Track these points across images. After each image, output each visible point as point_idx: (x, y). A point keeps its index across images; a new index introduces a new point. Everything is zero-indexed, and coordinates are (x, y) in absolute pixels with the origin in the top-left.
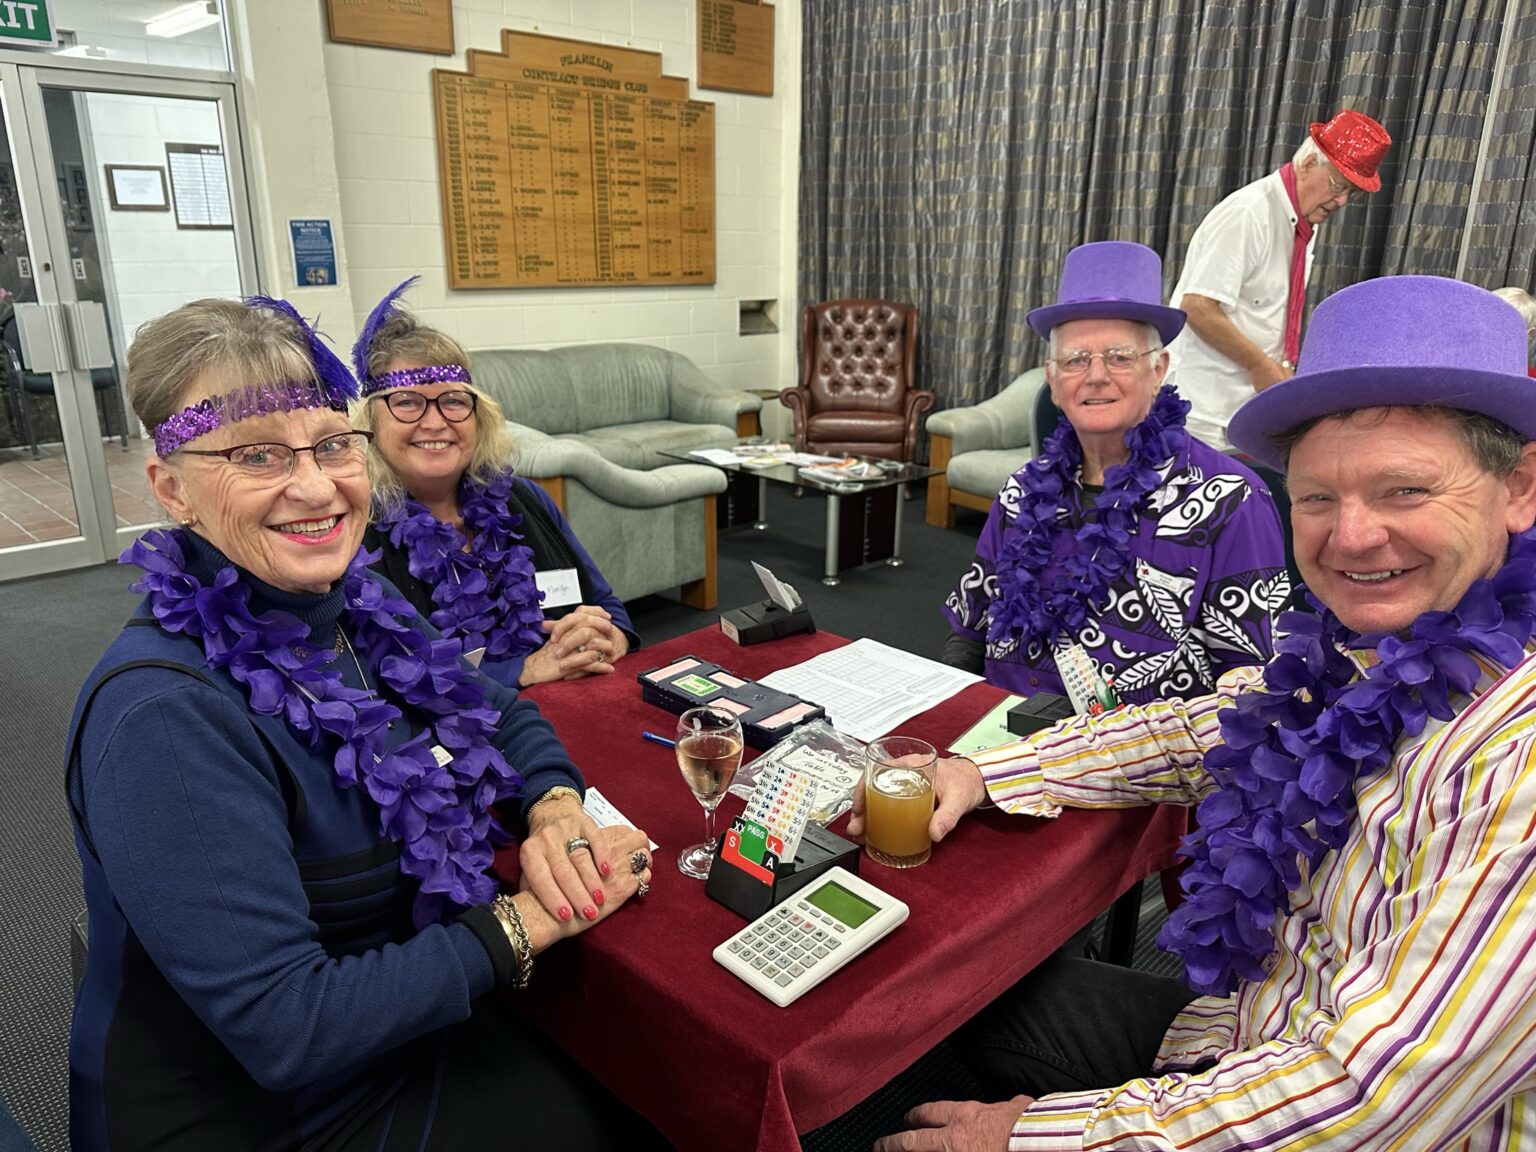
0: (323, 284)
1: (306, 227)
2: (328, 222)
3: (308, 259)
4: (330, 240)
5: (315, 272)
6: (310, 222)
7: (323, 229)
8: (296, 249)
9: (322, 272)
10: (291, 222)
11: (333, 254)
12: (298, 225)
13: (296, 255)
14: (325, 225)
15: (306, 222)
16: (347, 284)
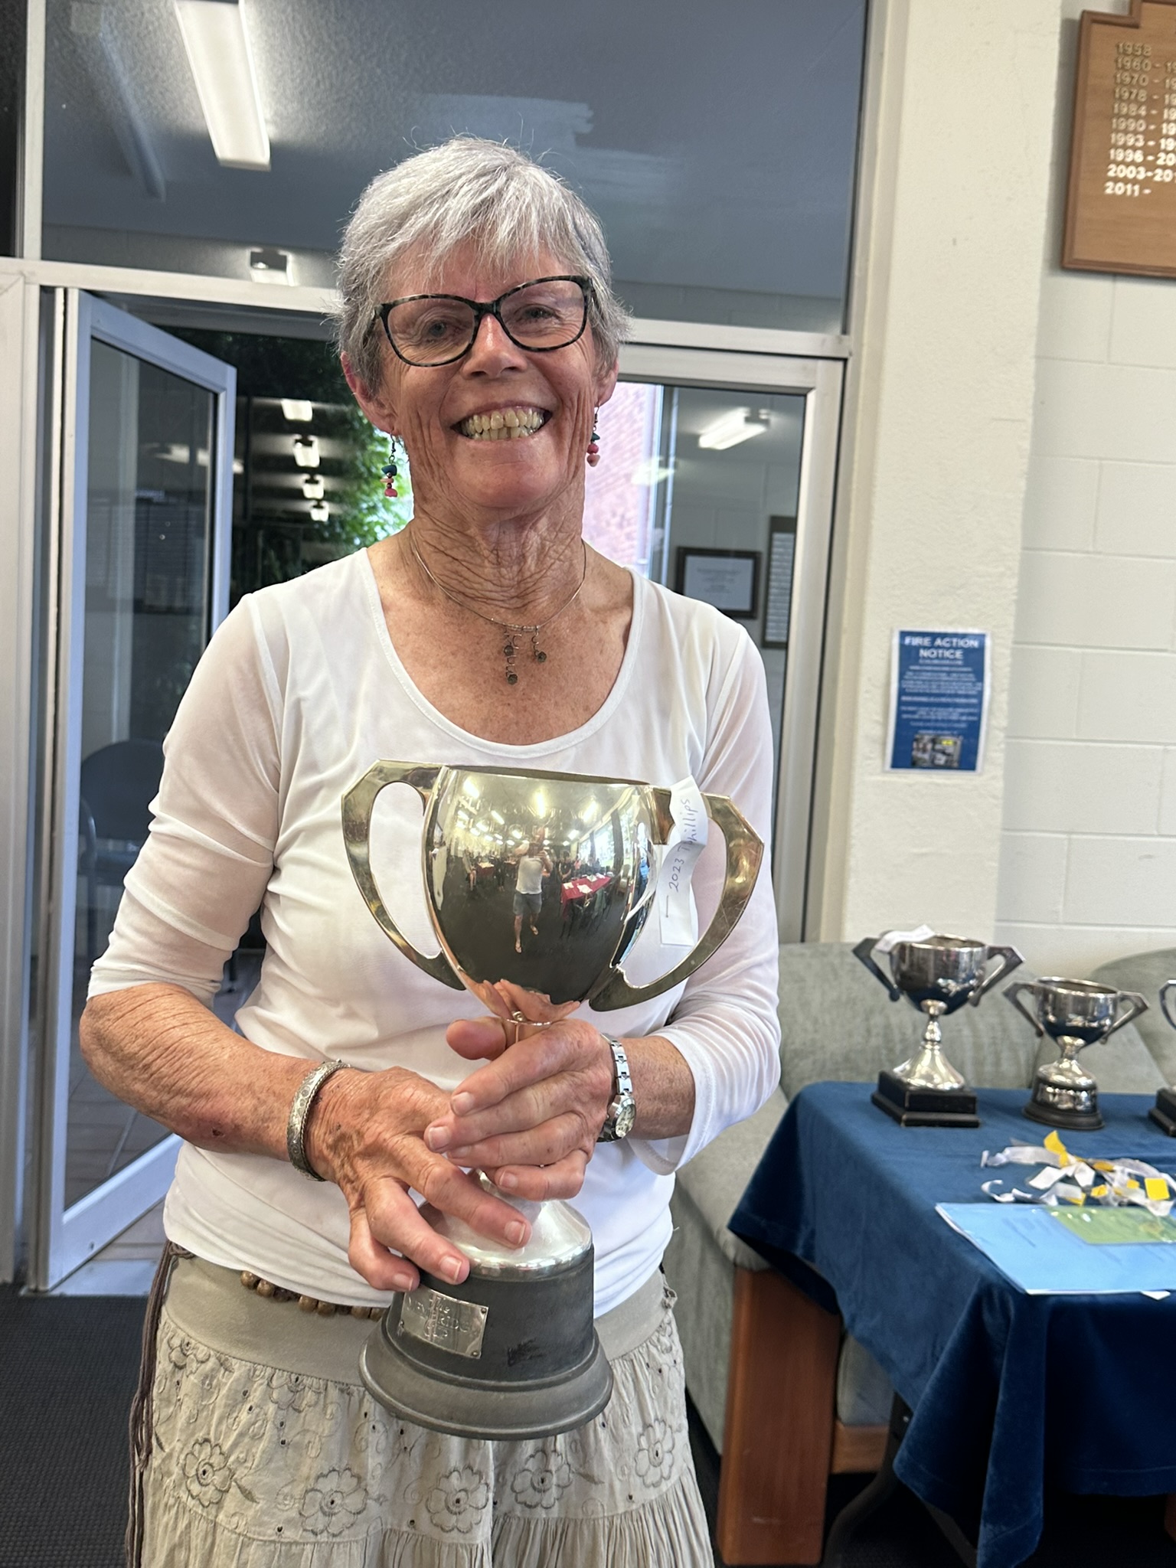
0: (947, 767)
1: (932, 646)
2: (981, 637)
3: (923, 712)
4: (980, 676)
5: (934, 741)
6: (943, 636)
7: (968, 652)
8: (902, 692)
9: (949, 743)
10: (904, 634)
11: (980, 705)
12: (916, 641)
13: (900, 703)
14: (975, 644)
15: (934, 636)
16: (1000, 772)
